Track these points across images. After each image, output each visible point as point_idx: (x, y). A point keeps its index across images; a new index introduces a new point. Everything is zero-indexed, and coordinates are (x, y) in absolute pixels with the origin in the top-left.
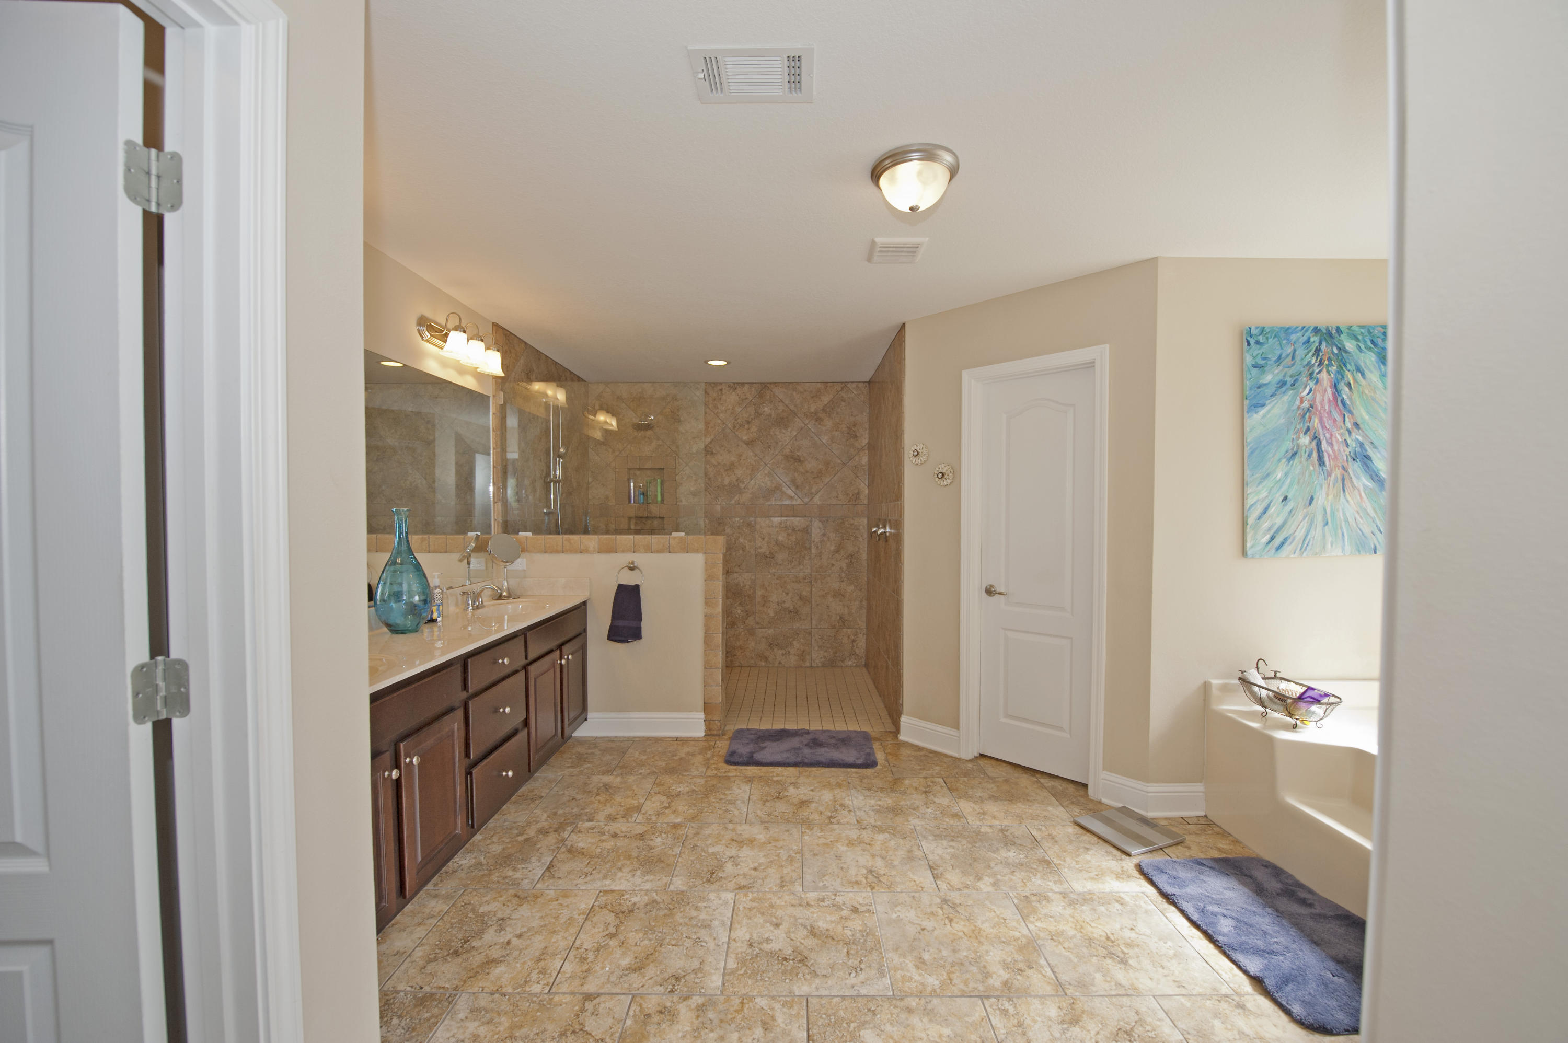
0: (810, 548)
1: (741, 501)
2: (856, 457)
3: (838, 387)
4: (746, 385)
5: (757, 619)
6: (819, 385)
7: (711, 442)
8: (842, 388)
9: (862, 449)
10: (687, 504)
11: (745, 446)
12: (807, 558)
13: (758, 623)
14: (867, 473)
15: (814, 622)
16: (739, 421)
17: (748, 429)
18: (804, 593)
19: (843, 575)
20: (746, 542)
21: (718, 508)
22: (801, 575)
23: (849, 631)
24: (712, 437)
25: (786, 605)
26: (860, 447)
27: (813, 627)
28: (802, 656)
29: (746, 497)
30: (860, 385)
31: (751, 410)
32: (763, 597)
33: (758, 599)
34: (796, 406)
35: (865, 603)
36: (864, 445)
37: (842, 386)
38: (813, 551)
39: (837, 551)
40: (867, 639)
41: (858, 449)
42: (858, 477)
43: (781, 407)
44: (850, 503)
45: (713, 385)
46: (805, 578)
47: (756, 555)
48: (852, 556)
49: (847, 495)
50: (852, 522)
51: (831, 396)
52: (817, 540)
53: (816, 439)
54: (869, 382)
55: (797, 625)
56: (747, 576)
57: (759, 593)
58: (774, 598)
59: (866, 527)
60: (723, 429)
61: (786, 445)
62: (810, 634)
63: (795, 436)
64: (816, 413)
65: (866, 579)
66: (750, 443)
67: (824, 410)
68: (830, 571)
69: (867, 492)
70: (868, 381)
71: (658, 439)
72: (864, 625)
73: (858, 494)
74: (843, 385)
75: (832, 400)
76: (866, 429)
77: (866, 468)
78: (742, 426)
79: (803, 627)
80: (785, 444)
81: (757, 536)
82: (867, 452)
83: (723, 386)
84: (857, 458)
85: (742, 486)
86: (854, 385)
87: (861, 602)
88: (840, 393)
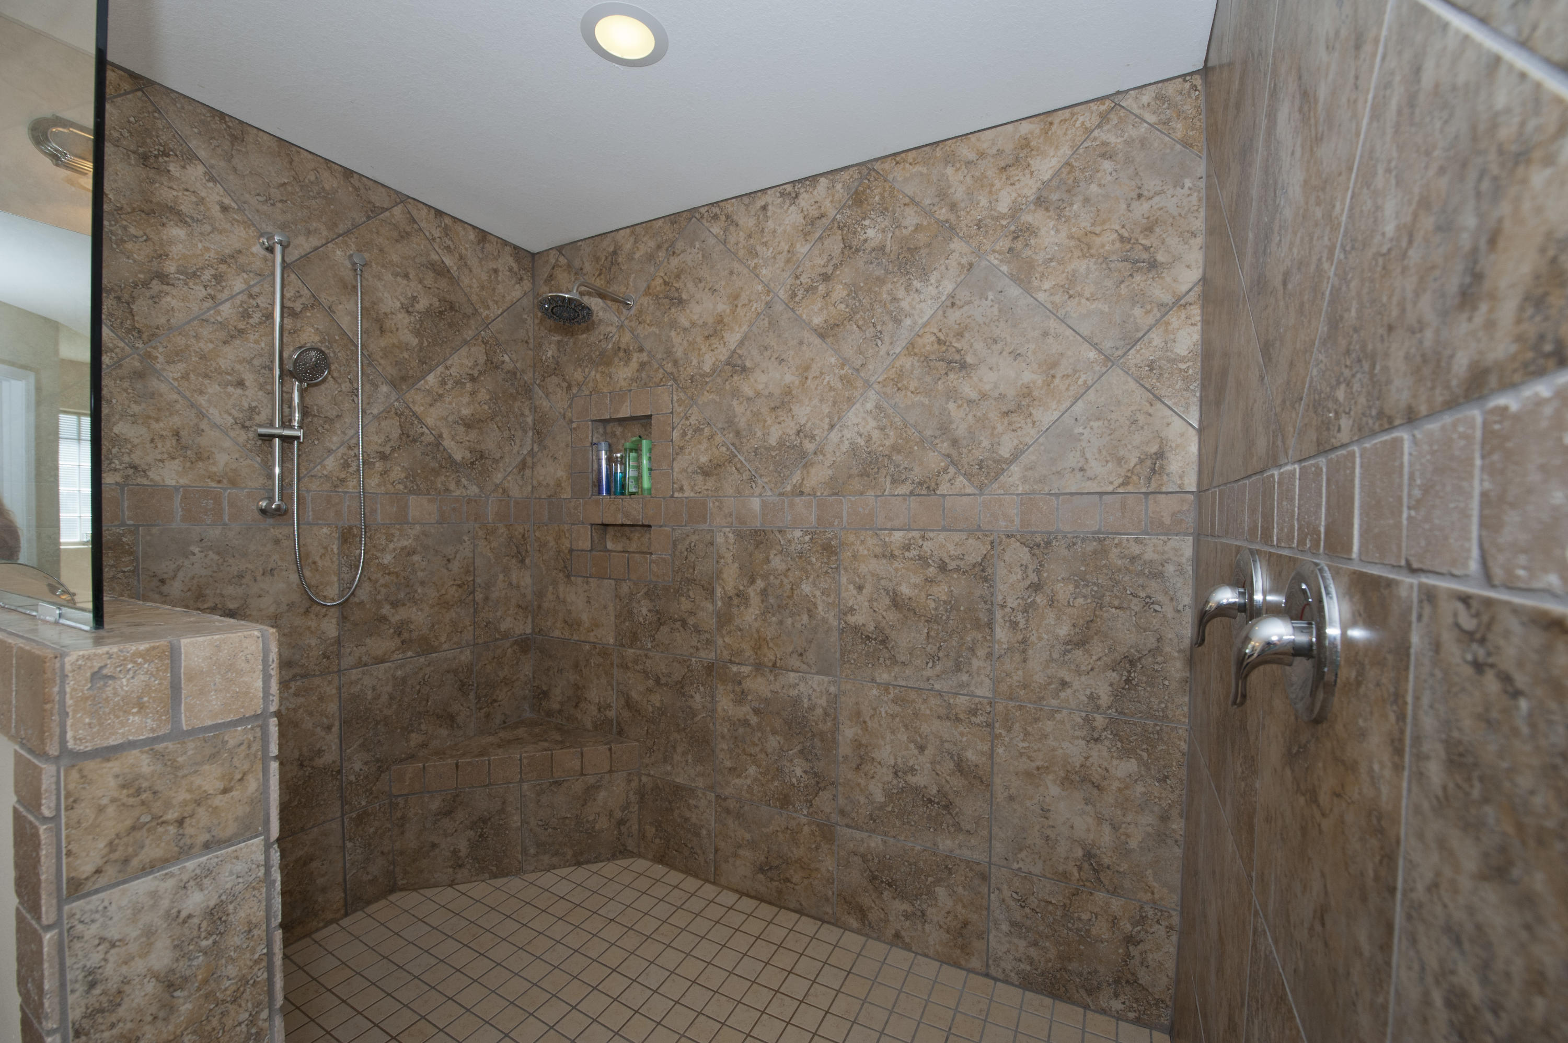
0: (990, 625)
1: (808, 487)
2: (1152, 335)
3: (1087, 118)
4: (822, 180)
5: (841, 801)
6: (1025, 127)
7: (741, 343)
8: (1104, 118)
9: (1179, 303)
10: (692, 494)
11: (818, 341)
12: (981, 653)
13: (842, 812)
14: (1195, 385)
15: (998, 847)
16: (804, 279)
17: (827, 295)
18: (970, 755)
19: (1100, 721)
20: (818, 593)
21: (755, 504)
22: (962, 701)
23: (1116, 904)
24: (745, 328)
25: (919, 780)
26: (1167, 298)
27: (994, 860)
28: (961, 935)
29: (819, 475)
30: (1171, 89)
31: (834, 245)
32: (858, 745)
33: (844, 749)
34: (953, 207)
35: (1177, 825)
36: (1184, 288)
37: (1103, 108)
38: (1002, 634)
39: (1080, 642)
40: (1180, 948)
41: (1161, 305)
42: (1159, 399)
43: (911, 218)
44: (1130, 488)
45: (746, 200)
46: (974, 712)
47: (842, 631)
48: (1132, 663)
49: (1120, 461)
50: (1136, 550)
51: (1065, 150)
52: (1012, 603)
53: (1014, 291)
54: (1206, 71)
55: (946, 844)
56: (818, 682)
57: (848, 732)
58: (885, 753)
59: (1190, 570)
60: (769, 305)
61: (925, 325)
62: (985, 877)
63: (952, 296)
64: (1015, 212)
65: (1184, 746)
66: (829, 332)
67: (1040, 202)
68: (1054, 702)
69: (1194, 448)
70: (1200, 66)
71: (641, 350)
72: (1172, 900)
73: (1160, 455)
74: (1108, 104)
75: (1068, 163)
76: (1194, 235)
77: (1194, 368)
78: (811, 289)
79: (966, 854)
80: (920, 322)
81: (844, 580)
82: (1196, 312)
83: (769, 198)
84: (1156, 338)
85: (809, 447)
86: (1147, 97)
87: (1164, 818)
88: (1096, 133)
